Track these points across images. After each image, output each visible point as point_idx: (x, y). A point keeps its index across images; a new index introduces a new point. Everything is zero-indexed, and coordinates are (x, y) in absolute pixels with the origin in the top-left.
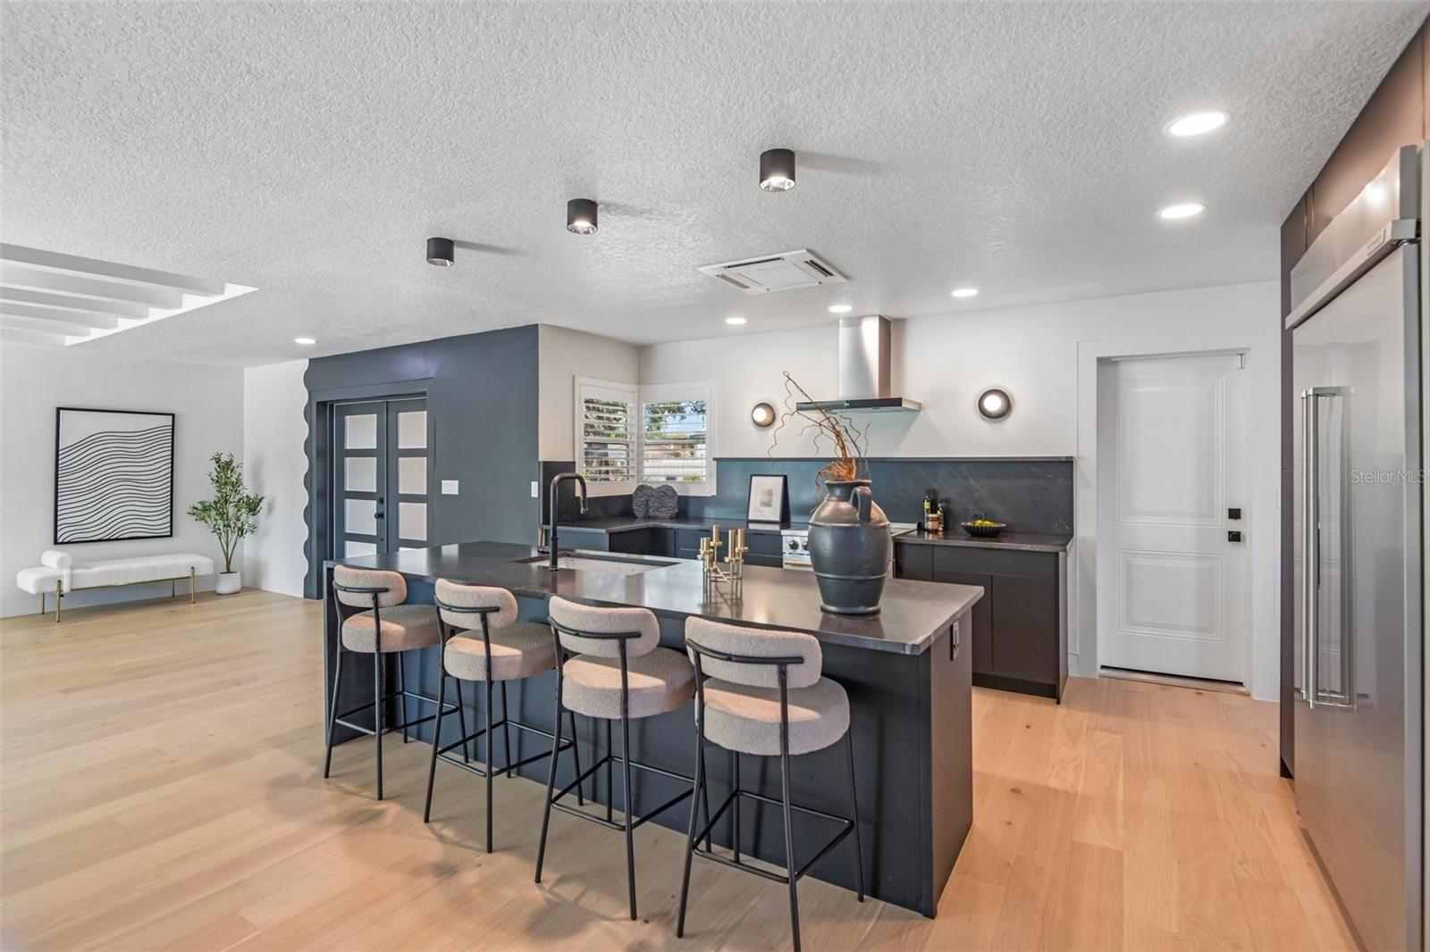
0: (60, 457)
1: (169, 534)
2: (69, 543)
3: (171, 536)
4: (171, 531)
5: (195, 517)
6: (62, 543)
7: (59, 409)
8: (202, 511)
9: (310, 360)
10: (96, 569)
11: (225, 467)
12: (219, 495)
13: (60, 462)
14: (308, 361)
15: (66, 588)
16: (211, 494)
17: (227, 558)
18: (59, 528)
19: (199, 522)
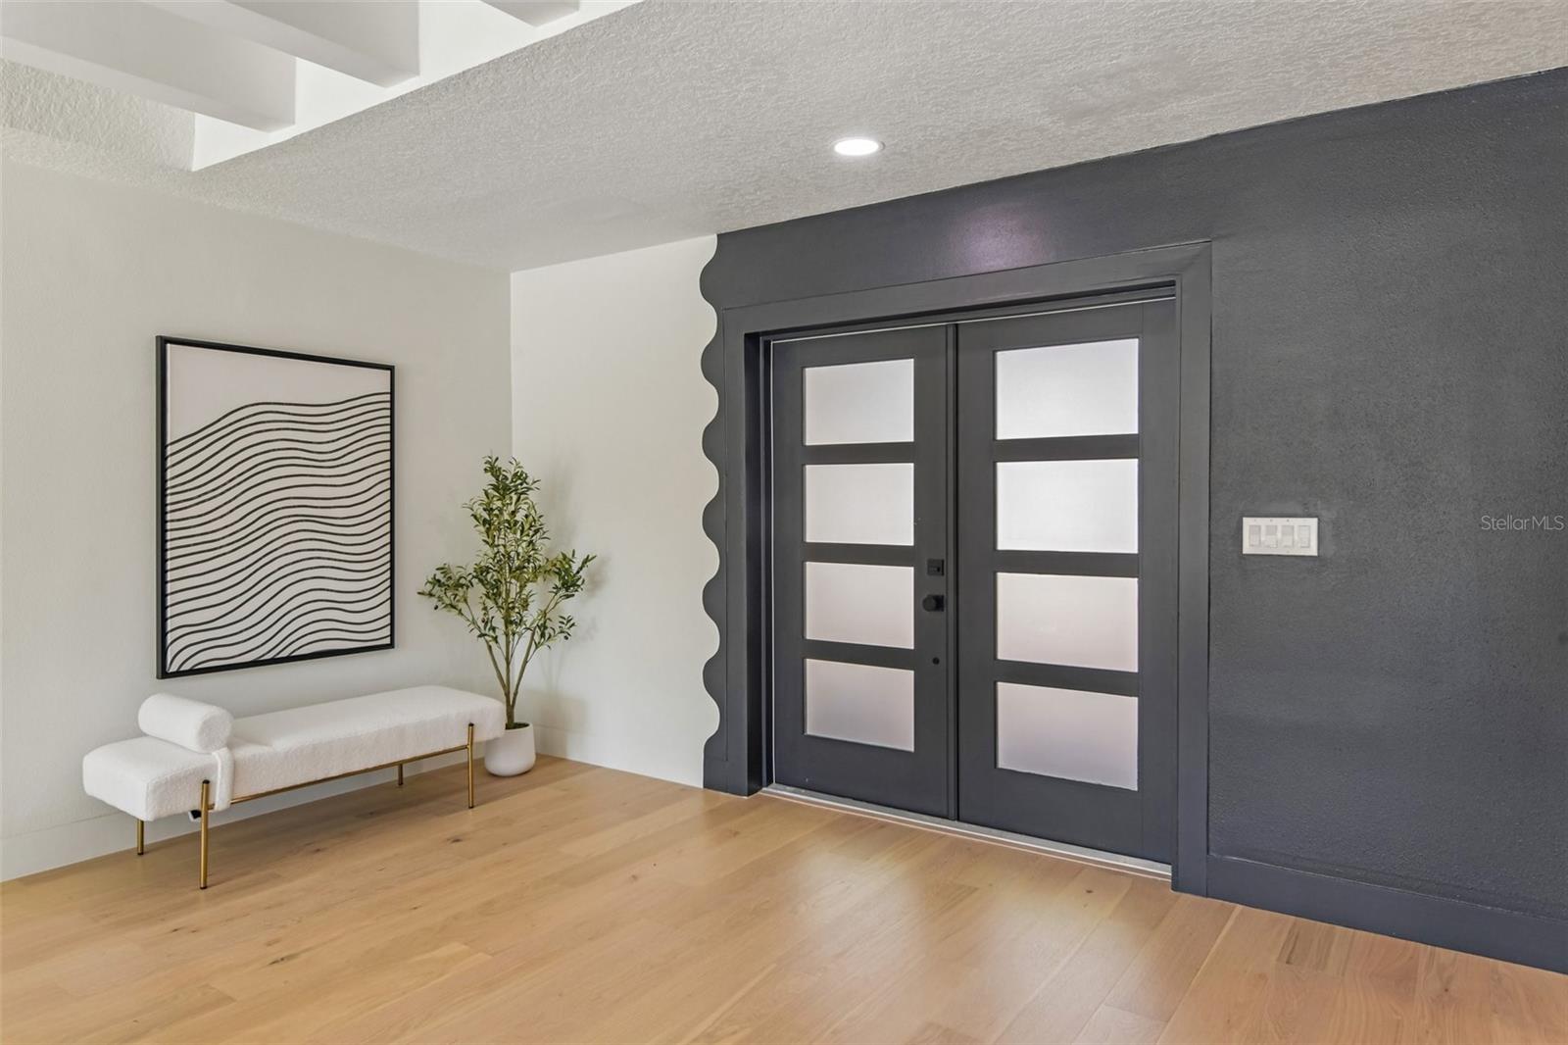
0: (169, 462)
1: (387, 641)
2: (192, 672)
3: (391, 645)
4: (392, 635)
5: (434, 601)
6: (179, 674)
7: (163, 342)
8: (446, 587)
9: (718, 235)
10: (282, 745)
11: (507, 485)
12: (490, 552)
13: (169, 474)
14: (715, 236)
15: (220, 799)
16: (469, 550)
17: (507, 695)
18: (170, 638)
19: (443, 612)
